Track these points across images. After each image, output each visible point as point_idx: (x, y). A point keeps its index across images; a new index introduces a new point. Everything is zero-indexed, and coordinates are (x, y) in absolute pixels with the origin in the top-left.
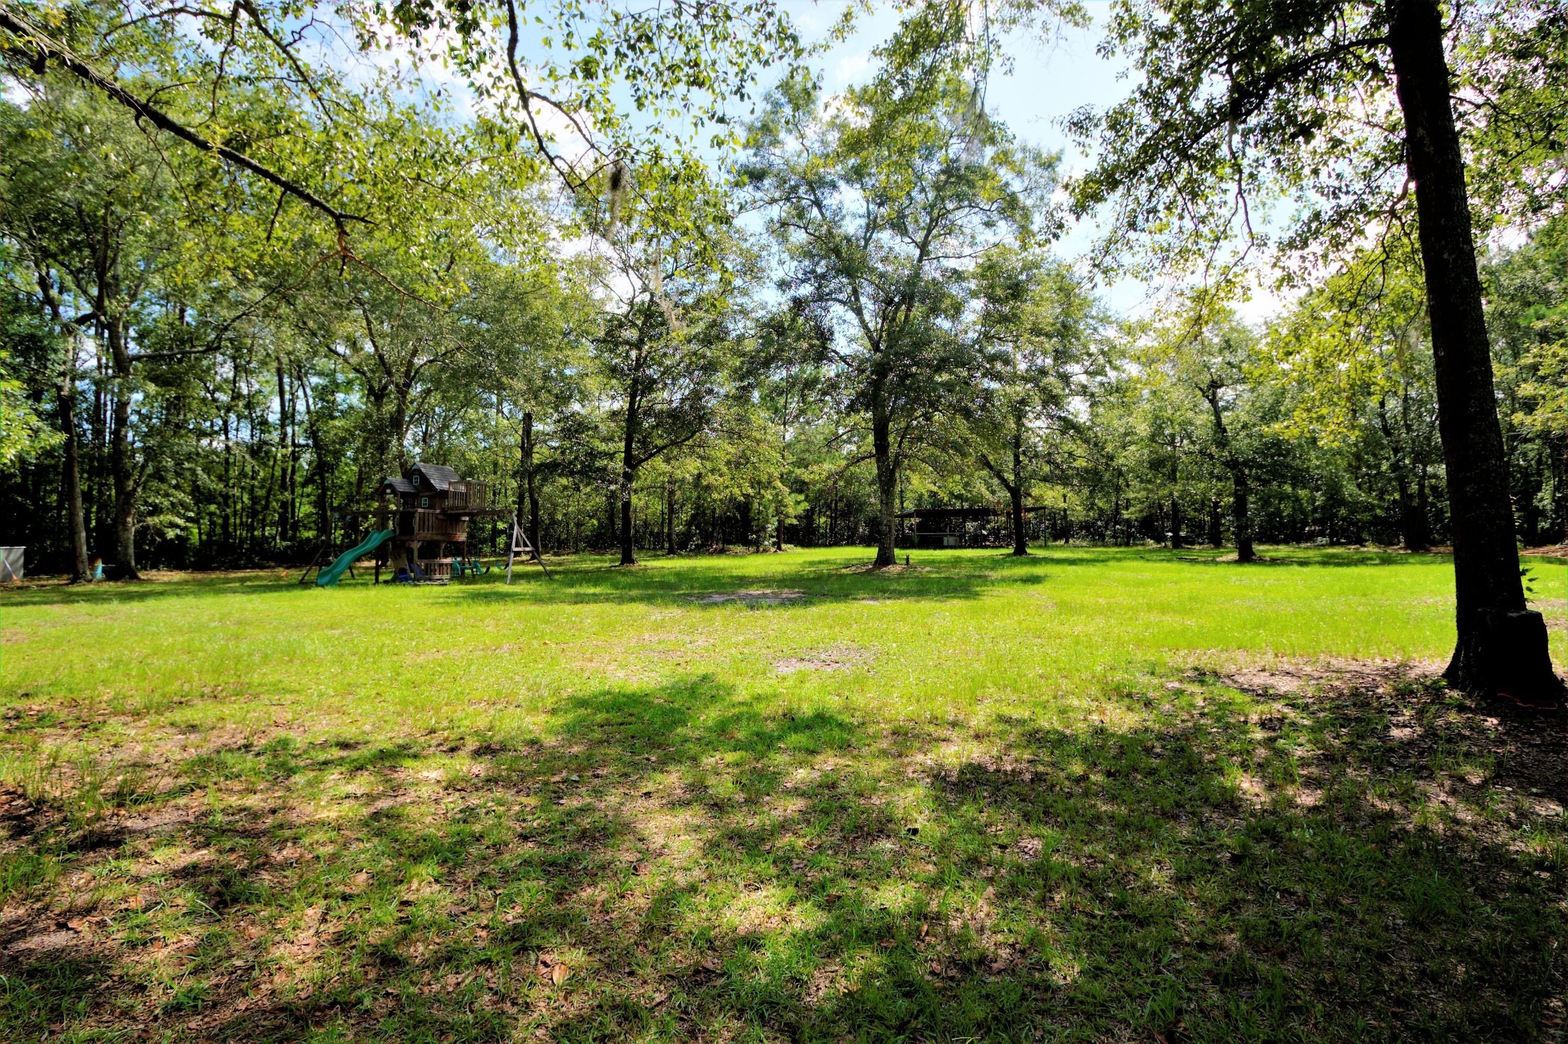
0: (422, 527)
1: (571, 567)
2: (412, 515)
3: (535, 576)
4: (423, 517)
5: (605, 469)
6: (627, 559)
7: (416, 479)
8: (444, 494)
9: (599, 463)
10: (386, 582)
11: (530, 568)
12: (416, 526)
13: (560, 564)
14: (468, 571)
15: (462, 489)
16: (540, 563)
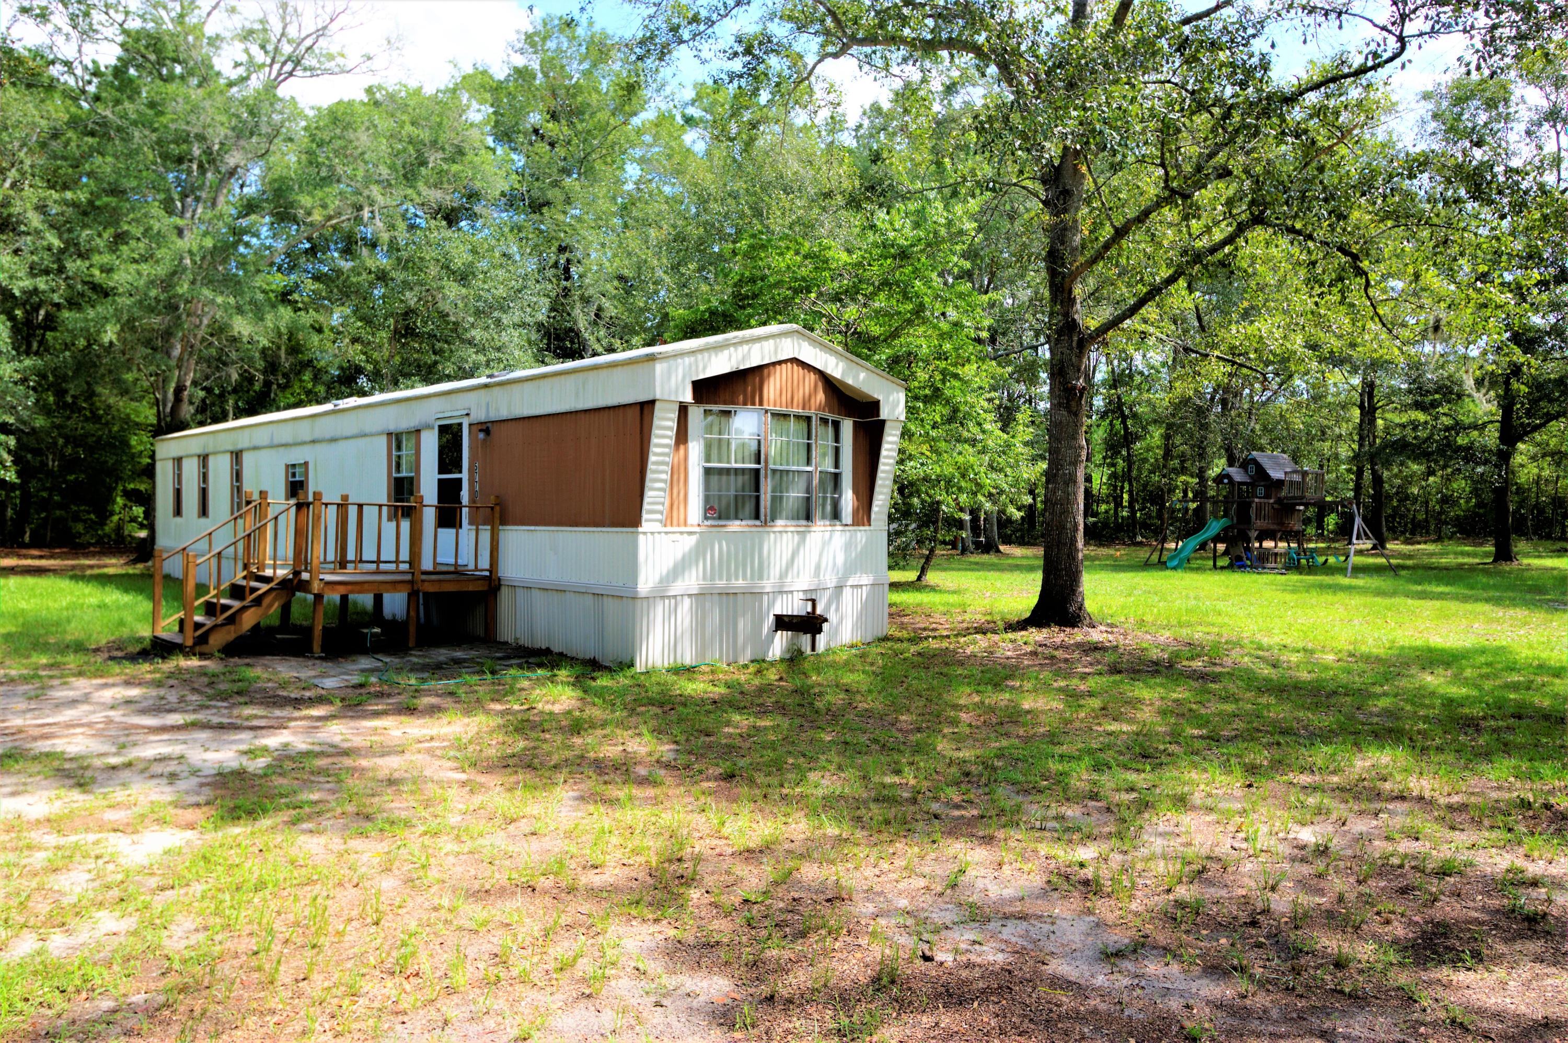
0: (1258, 516)
1: (1426, 560)
2: (1249, 505)
3: (1377, 570)
4: (1259, 507)
5: (1469, 448)
6: (1504, 554)
7: (1252, 468)
8: (1280, 483)
9: (1461, 440)
10: (1222, 568)
11: (1371, 560)
12: (1253, 516)
13: (1410, 557)
14: (1303, 561)
15: (1297, 478)
16: (1383, 555)
